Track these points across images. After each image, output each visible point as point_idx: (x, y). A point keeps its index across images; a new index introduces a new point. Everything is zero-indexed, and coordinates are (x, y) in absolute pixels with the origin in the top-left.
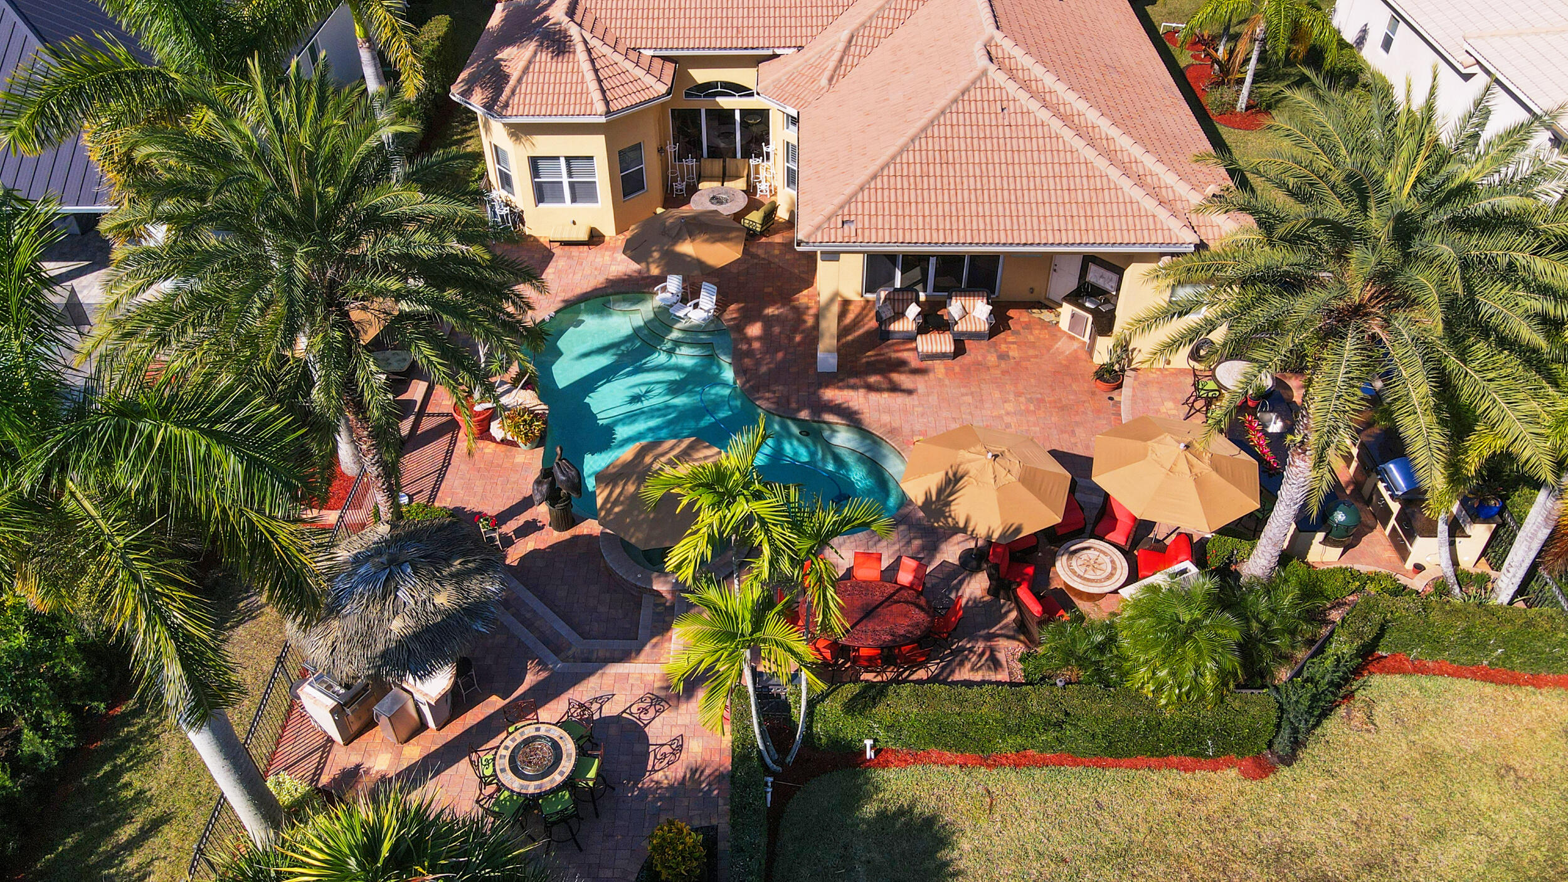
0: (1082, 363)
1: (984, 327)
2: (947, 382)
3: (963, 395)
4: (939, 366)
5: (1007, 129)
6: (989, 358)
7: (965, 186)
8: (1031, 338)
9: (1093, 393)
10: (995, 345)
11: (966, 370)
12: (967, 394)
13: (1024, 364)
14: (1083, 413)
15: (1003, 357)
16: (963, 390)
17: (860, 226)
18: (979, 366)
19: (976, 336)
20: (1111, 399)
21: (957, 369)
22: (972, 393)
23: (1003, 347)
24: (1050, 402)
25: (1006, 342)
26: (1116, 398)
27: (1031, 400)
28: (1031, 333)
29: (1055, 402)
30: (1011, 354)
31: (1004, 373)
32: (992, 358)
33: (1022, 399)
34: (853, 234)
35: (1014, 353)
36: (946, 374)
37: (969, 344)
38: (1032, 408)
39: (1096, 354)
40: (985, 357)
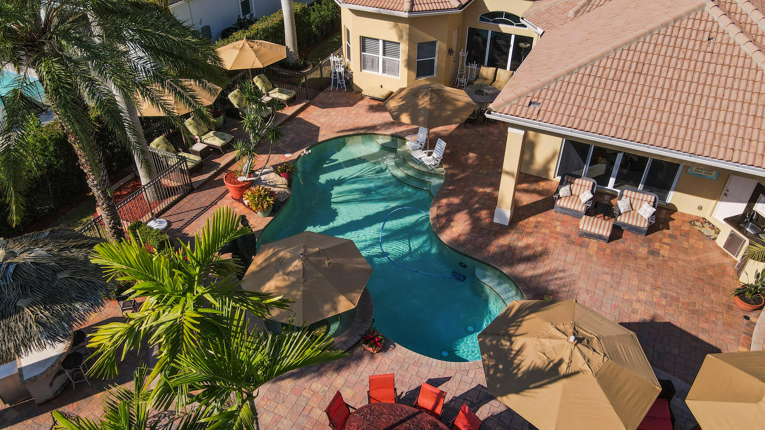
0: (727, 279)
1: (644, 225)
2: (595, 259)
3: (604, 273)
4: (594, 244)
5: (708, 56)
6: (640, 250)
7: (651, 94)
8: (686, 245)
9: (730, 308)
10: (650, 240)
11: (616, 254)
12: (608, 274)
13: (670, 263)
14: (713, 322)
15: (654, 253)
16: (606, 270)
17: (544, 108)
18: (629, 254)
19: (636, 230)
20: (747, 318)
21: (608, 251)
22: (612, 274)
23: (657, 245)
24: (683, 304)
25: (660, 241)
26: (752, 319)
27: (665, 296)
28: (687, 241)
29: (688, 304)
30: (662, 252)
31: (648, 266)
32: (643, 251)
33: (657, 293)
34: (536, 112)
35: (665, 252)
36: (597, 253)
37: (626, 234)
38: (664, 302)
39: (743, 275)
40: (636, 248)
